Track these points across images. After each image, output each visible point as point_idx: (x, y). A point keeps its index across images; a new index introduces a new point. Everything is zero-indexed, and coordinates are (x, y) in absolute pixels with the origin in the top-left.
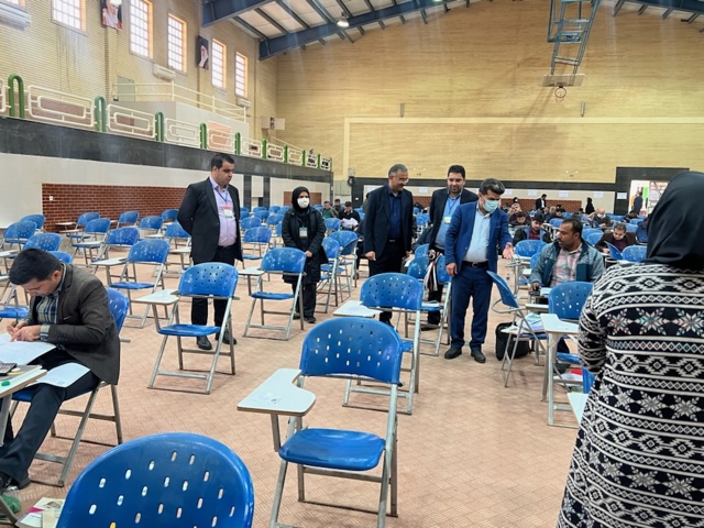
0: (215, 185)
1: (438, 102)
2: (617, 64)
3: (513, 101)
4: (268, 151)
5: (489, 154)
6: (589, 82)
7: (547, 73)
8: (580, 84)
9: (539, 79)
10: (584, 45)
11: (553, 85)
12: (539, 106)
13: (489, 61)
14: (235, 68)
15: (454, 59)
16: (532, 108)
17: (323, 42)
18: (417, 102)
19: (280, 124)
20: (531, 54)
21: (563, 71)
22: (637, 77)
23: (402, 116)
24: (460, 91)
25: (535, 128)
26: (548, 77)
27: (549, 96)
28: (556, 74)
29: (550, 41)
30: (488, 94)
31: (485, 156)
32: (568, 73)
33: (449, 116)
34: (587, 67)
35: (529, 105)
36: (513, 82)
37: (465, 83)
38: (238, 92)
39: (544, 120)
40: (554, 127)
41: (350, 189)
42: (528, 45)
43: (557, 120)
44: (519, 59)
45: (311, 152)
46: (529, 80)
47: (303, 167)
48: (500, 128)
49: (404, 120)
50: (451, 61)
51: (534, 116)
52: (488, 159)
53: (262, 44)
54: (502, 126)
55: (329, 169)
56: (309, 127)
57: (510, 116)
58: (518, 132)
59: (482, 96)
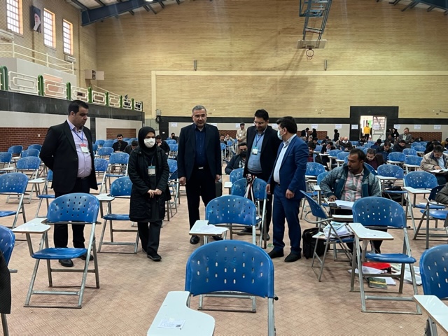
0: (72, 126)
1: (222, 60)
2: (349, 33)
3: (277, 59)
4: (93, 97)
5: (260, 98)
6: (330, 46)
7: (300, 39)
8: (323, 48)
9: (294, 43)
10: (325, 20)
11: (304, 48)
12: (295, 63)
13: (258, 30)
14: (63, 32)
15: (233, 27)
16: (290, 64)
17: (133, 13)
18: (207, 60)
19: (100, 76)
20: (288, 25)
21: (311, 37)
22: (361, 42)
23: (195, 70)
24: (238, 52)
25: (293, 80)
26: (301, 42)
27: (302, 56)
28: (306, 40)
29: (301, 16)
30: (257, 54)
31: (258, 100)
32: (315, 39)
33: (231, 70)
34: (327, 35)
35: (287, 62)
36: (276, 46)
37: (241, 46)
38: (66, 51)
39: (299, 73)
40: (305, 78)
41: (158, 125)
42: (285, 18)
43: (308, 73)
44: (280, 28)
45: (126, 97)
46: (287, 44)
47: (121, 109)
49: (197, 73)
50: (230, 29)
51: (291, 70)
52: (260, 102)
53: (84, 14)
54: (269, 78)
55: (141, 110)
56: (123, 78)
57: (274, 71)
58: (280, 82)
59: (254, 55)
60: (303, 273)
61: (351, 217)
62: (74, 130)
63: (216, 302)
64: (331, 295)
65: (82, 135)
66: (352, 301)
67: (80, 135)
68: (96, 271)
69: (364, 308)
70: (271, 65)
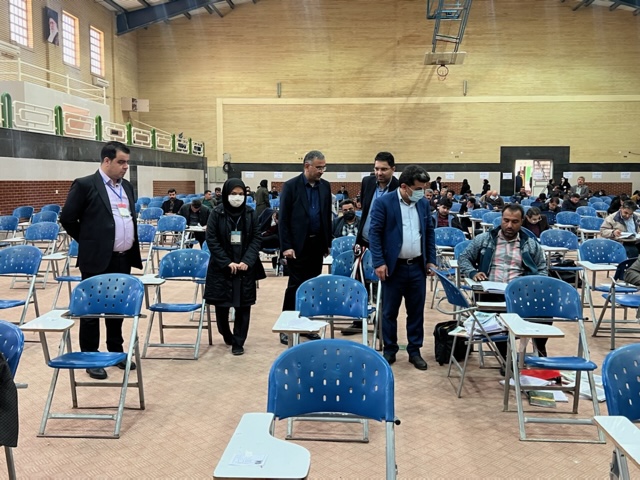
0: (107, 179)
1: (317, 82)
2: (497, 42)
3: (395, 80)
4: (134, 136)
5: (371, 136)
6: (472, 61)
7: (428, 51)
8: (461, 63)
9: (420, 57)
10: (464, 23)
11: (434, 63)
12: (421, 85)
13: (368, 39)
14: (90, 43)
15: (332, 36)
16: (414, 88)
17: (189, 16)
18: (295, 82)
19: (144, 106)
20: (411, 32)
21: (444, 49)
22: (516, 55)
23: (279, 97)
24: (340, 70)
25: (418, 109)
26: (429, 55)
27: (431, 75)
28: (437, 52)
29: (430, 18)
30: (368, 72)
31: (368, 139)
32: (449, 51)
33: (329, 97)
34: (467, 45)
35: (411, 84)
36: (394, 60)
37: (344, 62)
38: (95, 71)
39: (426, 100)
40: (437, 107)
41: (226, 175)
42: (407, 22)
43: (440, 100)
44: (399, 36)
45: (181, 136)
46: (410, 58)
47: (173, 153)
48: (383, 108)
49: (281, 101)
50: (329, 38)
51: (416, 95)
52: (371, 142)
53: (119, 18)
55: (202, 155)
56: (175, 108)
57: (392, 96)
58: (401, 112)
59: (363, 75)
60: (436, 386)
61: (503, 304)
62: (109, 184)
63: (312, 428)
64: (476, 417)
65: (120, 190)
66: (506, 425)
67: (117, 190)
68: (139, 385)
69: (523, 436)
70: (388, 89)
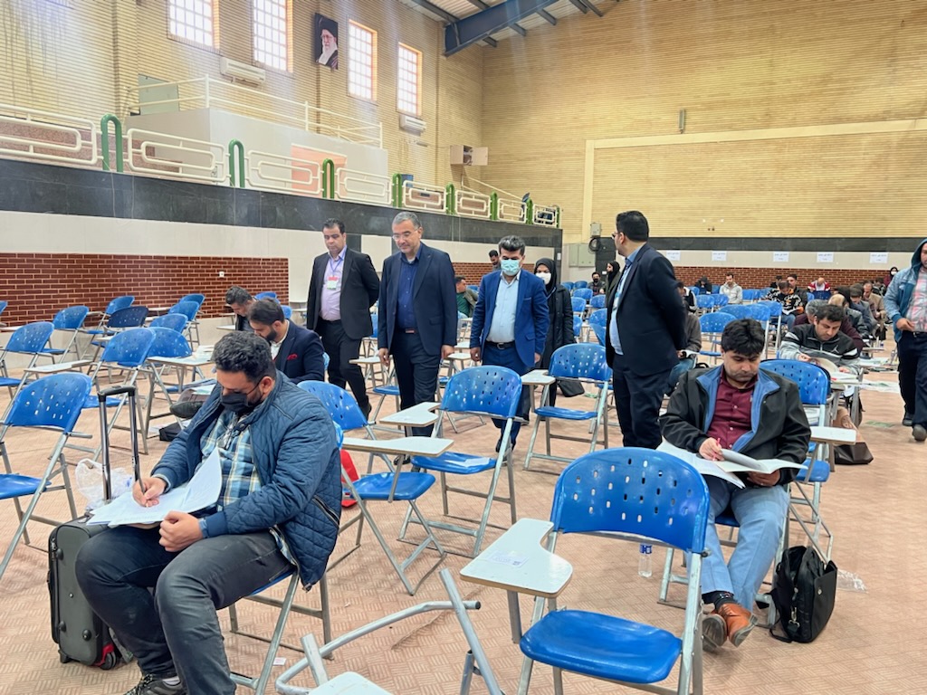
1: (747, 103)
3: (892, 90)
4: (458, 202)
5: (840, 189)
13: (844, 22)
14: (397, 68)
15: (777, 24)
17: (553, 21)
18: (709, 106)
19: (480, 157)
23: (682, 132)
24: (789, 81)
30: (839, 81)
31: (834, 195)
33: (768, 127)
35: (924, 95)
36: (892, 56)
37: (797, 65)
38: (404, 107)
41: (593, 256)
44: (904, 11)
46: (924, 48)
48: (865, 141)
49: (685, 138)
52: (839, 200)
53: (449, 29)
54: (869, 138)
55: (554, 226)
57: (884, 119)
59: (830, 86)
